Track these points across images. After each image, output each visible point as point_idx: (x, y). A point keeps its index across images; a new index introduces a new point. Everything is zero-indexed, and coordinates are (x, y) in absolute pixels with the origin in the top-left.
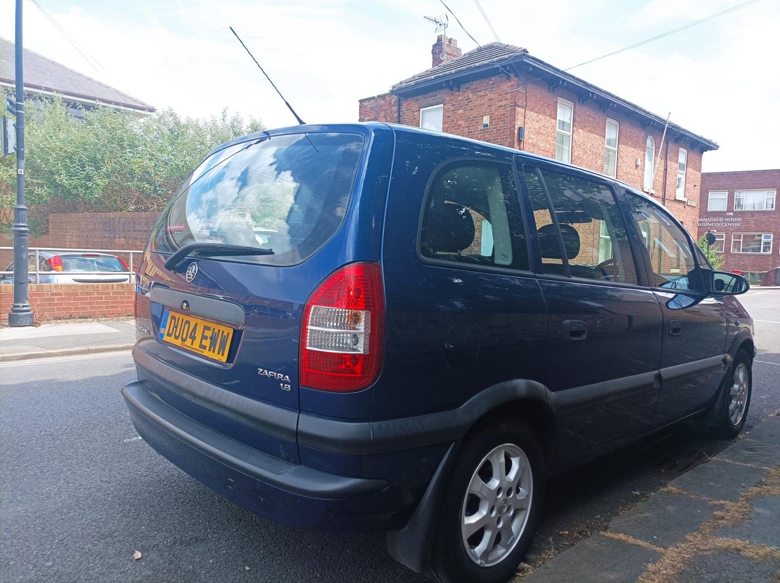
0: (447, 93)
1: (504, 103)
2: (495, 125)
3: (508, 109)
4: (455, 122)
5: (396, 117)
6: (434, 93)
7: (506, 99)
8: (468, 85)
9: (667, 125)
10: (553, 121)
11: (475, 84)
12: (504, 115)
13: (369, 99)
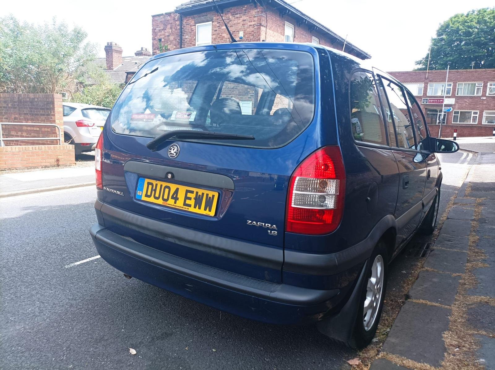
0: (214, 15)
1: (253, 23)
2: (248, 38)
3: (256, 27)
4: (220, 34)
5: (179, 29)
6: (205, 13)
7: (254, 21)
8: (229, 10)
9: (345, 43)
10: (282, 37)
11: (233, 9)
12: (253, 31)
13: (159, 15)
